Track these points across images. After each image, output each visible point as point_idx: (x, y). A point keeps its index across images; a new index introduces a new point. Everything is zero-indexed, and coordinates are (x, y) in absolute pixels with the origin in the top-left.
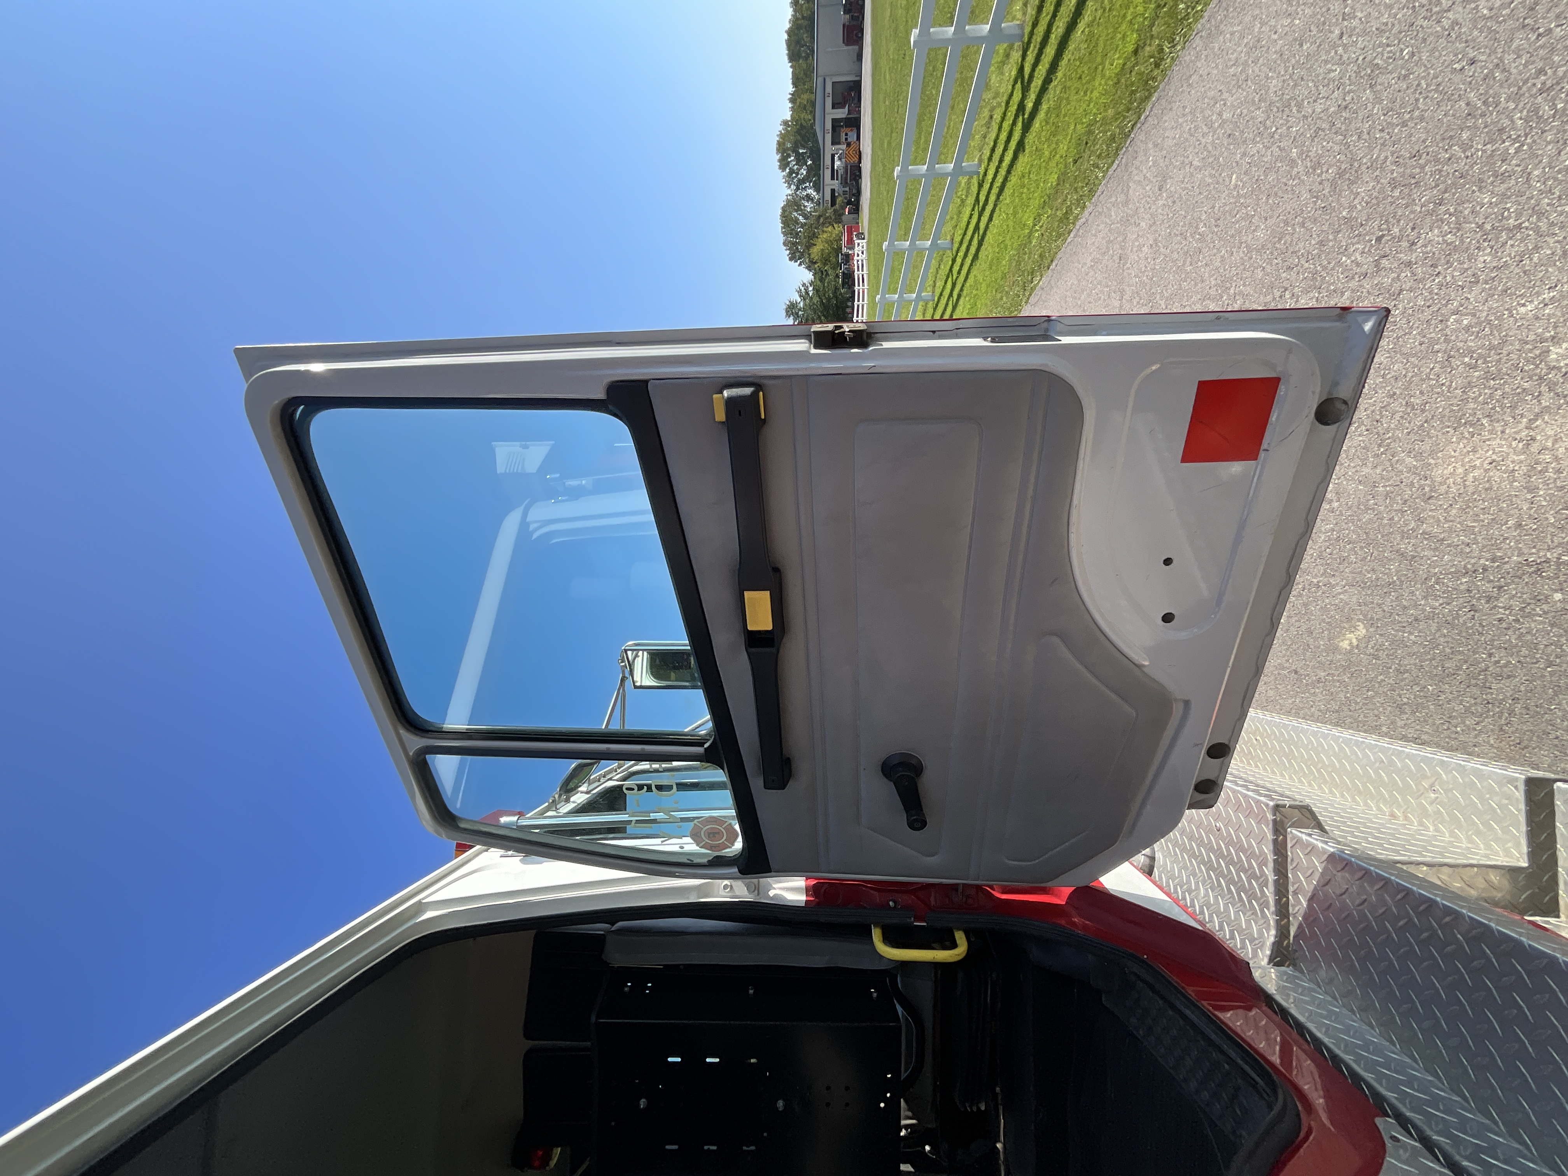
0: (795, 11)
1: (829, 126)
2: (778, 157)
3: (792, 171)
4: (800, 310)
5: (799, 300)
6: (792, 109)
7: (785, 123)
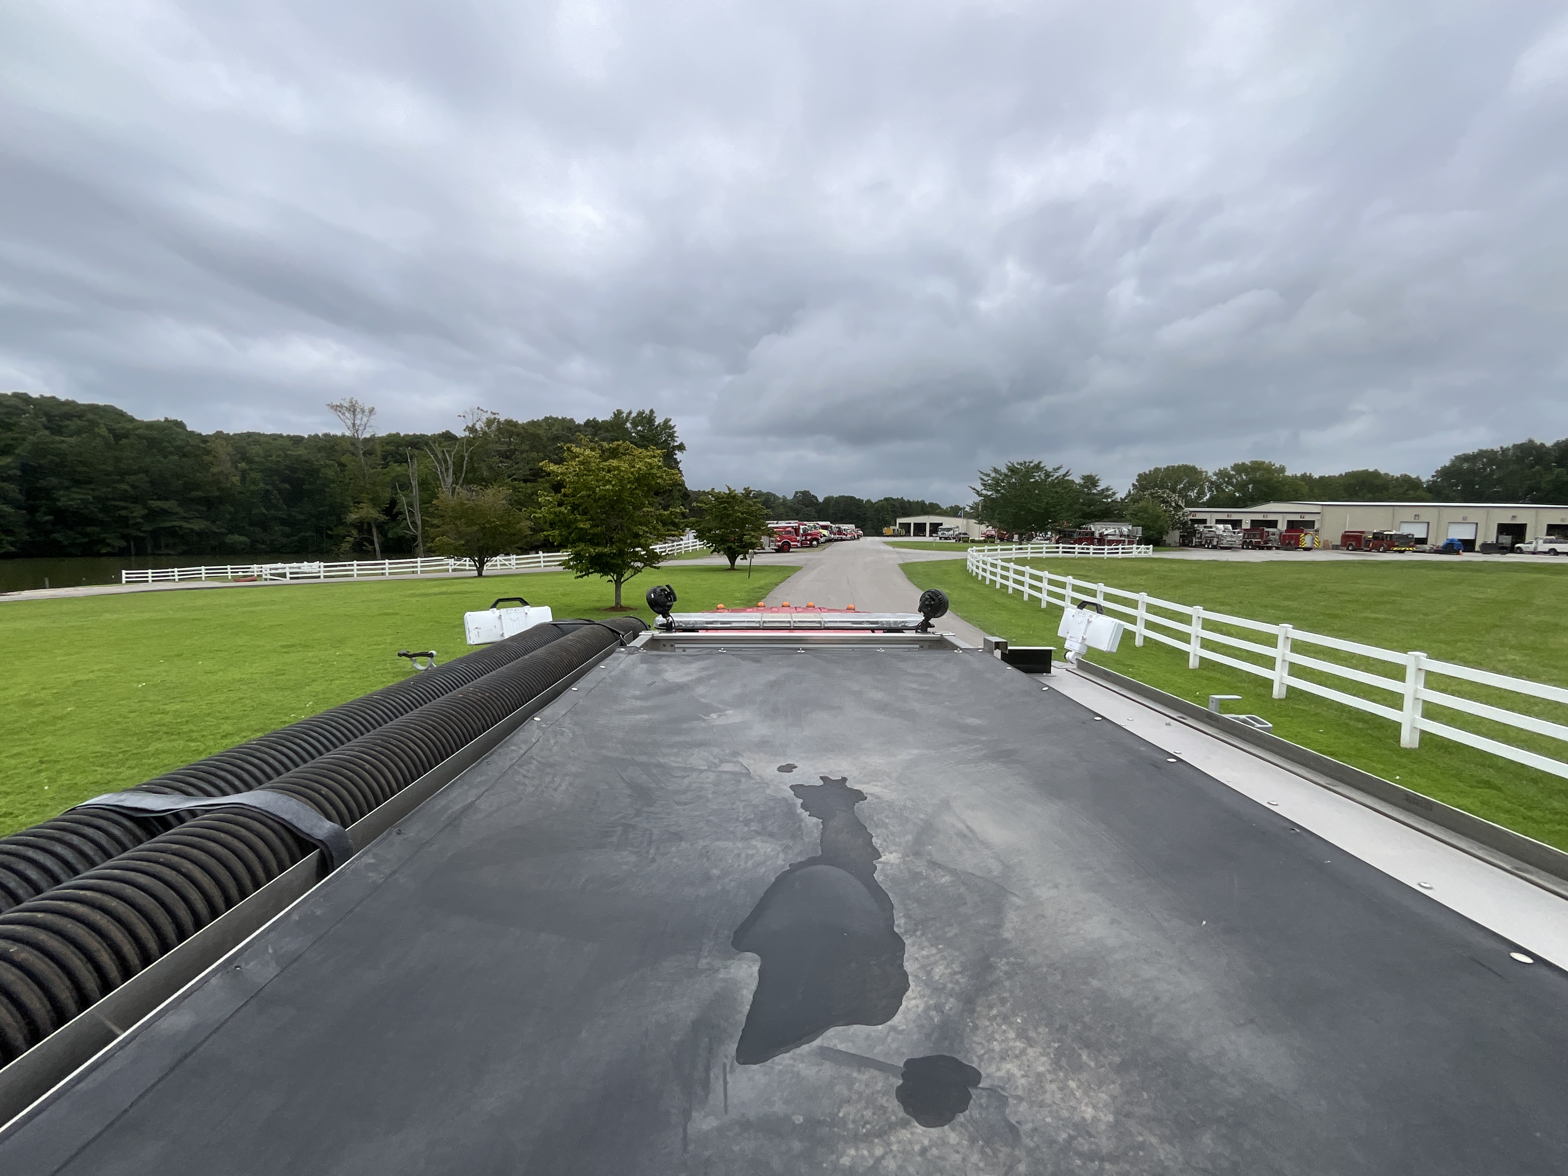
1: (1271, 517)
2: (1247, 462)
3: (1230, 477)
4: (1089, 489)
5: (1099, 489)
7: (1282, 469)
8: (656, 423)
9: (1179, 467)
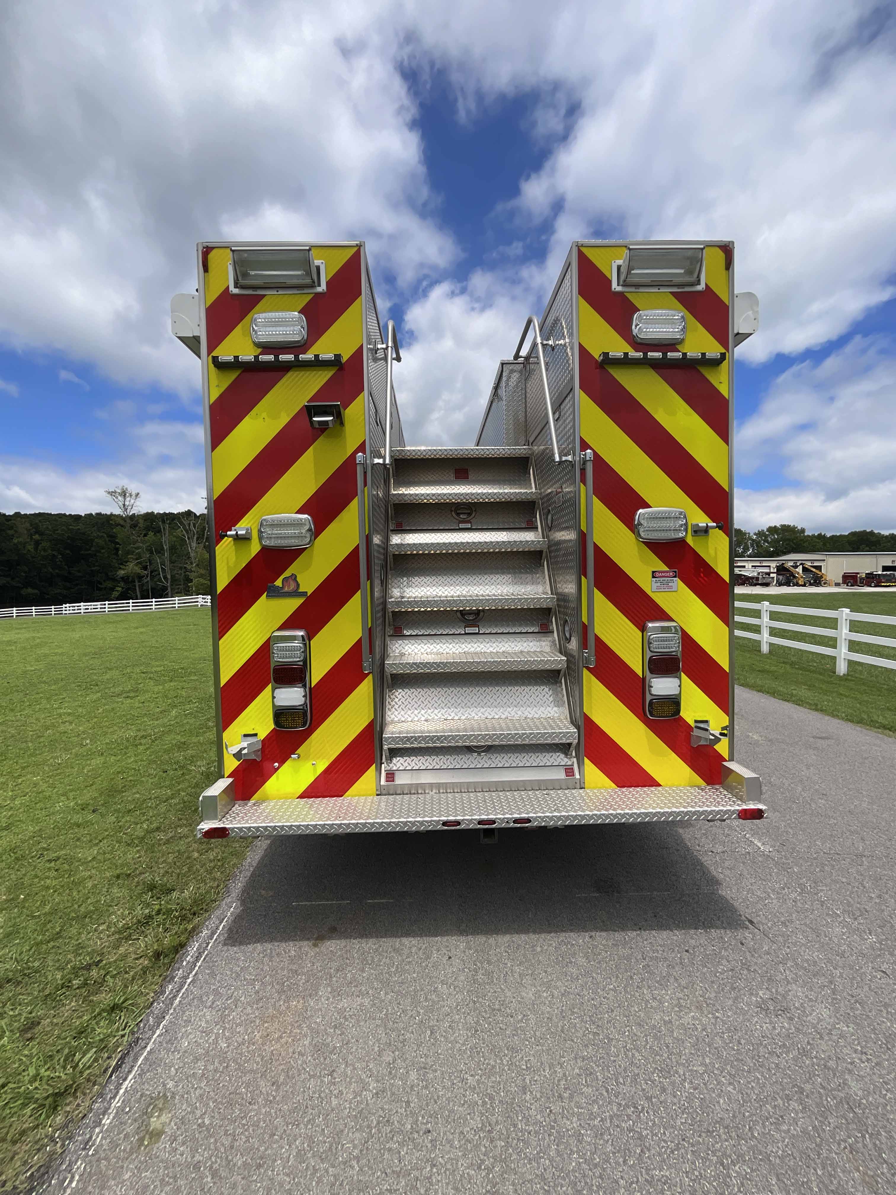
0: (887, 536)
6: (813, 536)
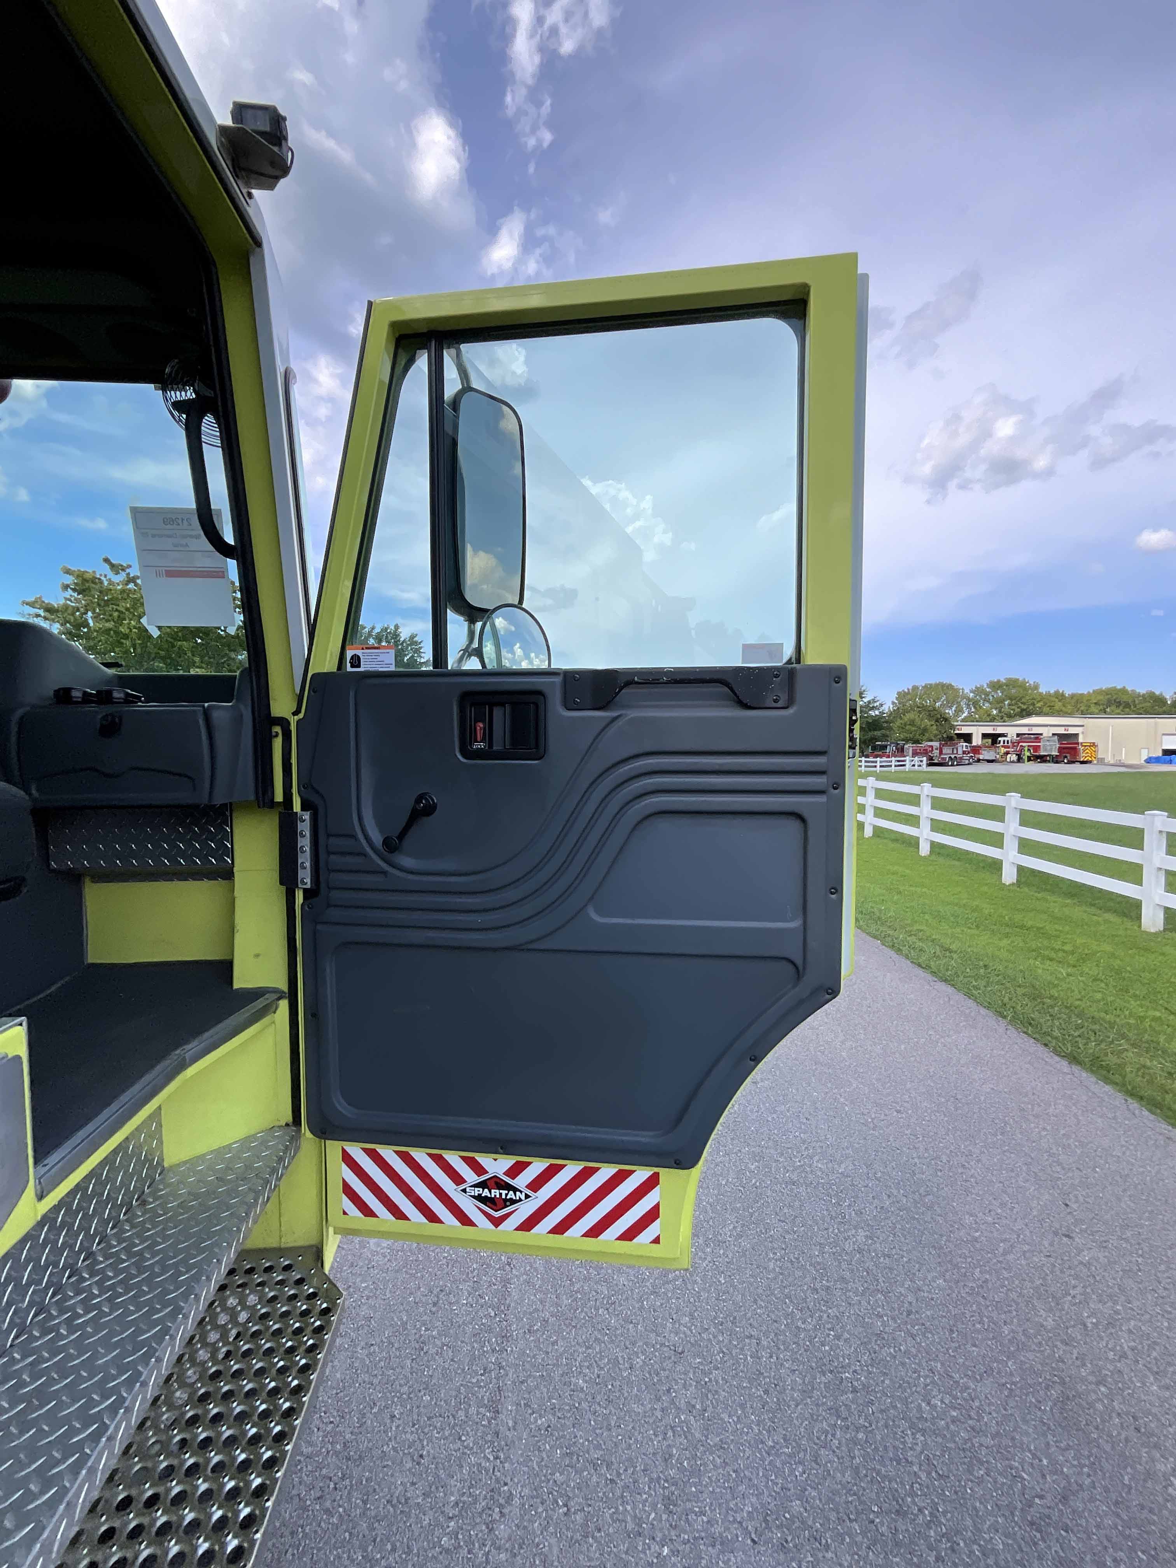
1: (1035, 730)
2: (1003, 680)
7: (1036, 687)
8: (402, 639)
9: (937, 685)
